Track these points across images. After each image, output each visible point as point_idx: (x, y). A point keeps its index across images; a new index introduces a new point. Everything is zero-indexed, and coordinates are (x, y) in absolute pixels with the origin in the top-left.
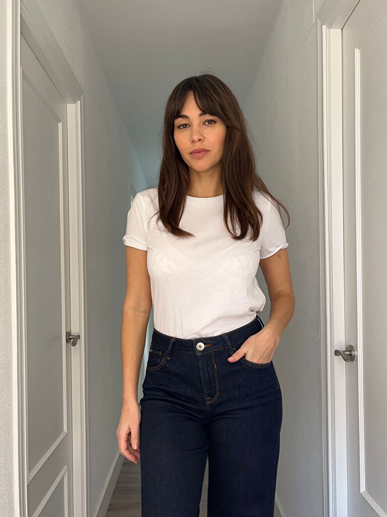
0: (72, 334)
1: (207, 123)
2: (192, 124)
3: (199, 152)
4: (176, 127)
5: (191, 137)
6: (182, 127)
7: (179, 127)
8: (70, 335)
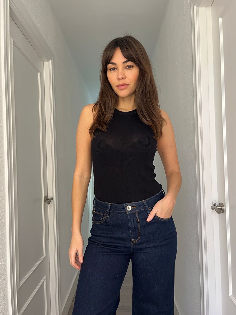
0: (48, 197)
1: (127, 68)
2: (118, 68)
3: (122, 86)
4: (108, 69)
5: (117, 76)
6: (112, 70)
7: (110, 70)
8: (47, 197)
